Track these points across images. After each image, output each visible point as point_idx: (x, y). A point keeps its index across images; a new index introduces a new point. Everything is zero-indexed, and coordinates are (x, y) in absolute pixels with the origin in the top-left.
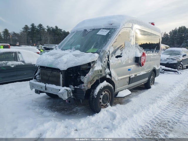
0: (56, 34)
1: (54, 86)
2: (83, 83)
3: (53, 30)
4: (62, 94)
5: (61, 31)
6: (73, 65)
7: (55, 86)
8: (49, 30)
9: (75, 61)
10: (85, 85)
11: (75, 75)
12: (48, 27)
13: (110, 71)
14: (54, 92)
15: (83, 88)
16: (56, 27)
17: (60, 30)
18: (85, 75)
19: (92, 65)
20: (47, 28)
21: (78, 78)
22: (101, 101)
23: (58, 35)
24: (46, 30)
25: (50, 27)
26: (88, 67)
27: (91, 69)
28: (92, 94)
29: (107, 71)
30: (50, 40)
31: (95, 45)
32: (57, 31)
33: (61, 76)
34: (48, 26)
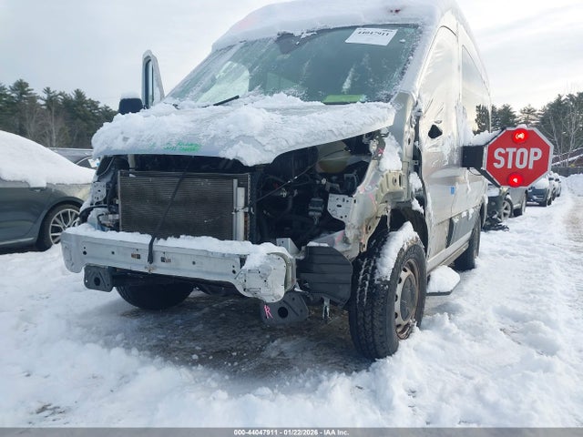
0: (78, 116)
1: (209, 243)
2: (340, 226)
3: (67, 102)
4: (263, 274)
5: (96, 108)
6: (301, 140)
7: (216, 240)
8: (51, 101)
9: (307, 127)
10: (350, 233)
11: (296, 193)
12: (48, 91)
13: (423, 185)
14: (207, 273)
15: (339, 247)
16: (79, 94)
17: (94, 104)
18: (350, 191)
19: (373, 147)
20: (46, 96)
21: (311, 208)
22: (397, 305)
23: (85, 118)
24: (42, 102)
25: (57, 93)
26: (353, 159)
27: (372, 164)
28: (365, 278)
29: (415, 181)
30: (59, 135)
31: (354, 77)
32: (79, 107)
33: (240, 195)
34: (48, 89)
